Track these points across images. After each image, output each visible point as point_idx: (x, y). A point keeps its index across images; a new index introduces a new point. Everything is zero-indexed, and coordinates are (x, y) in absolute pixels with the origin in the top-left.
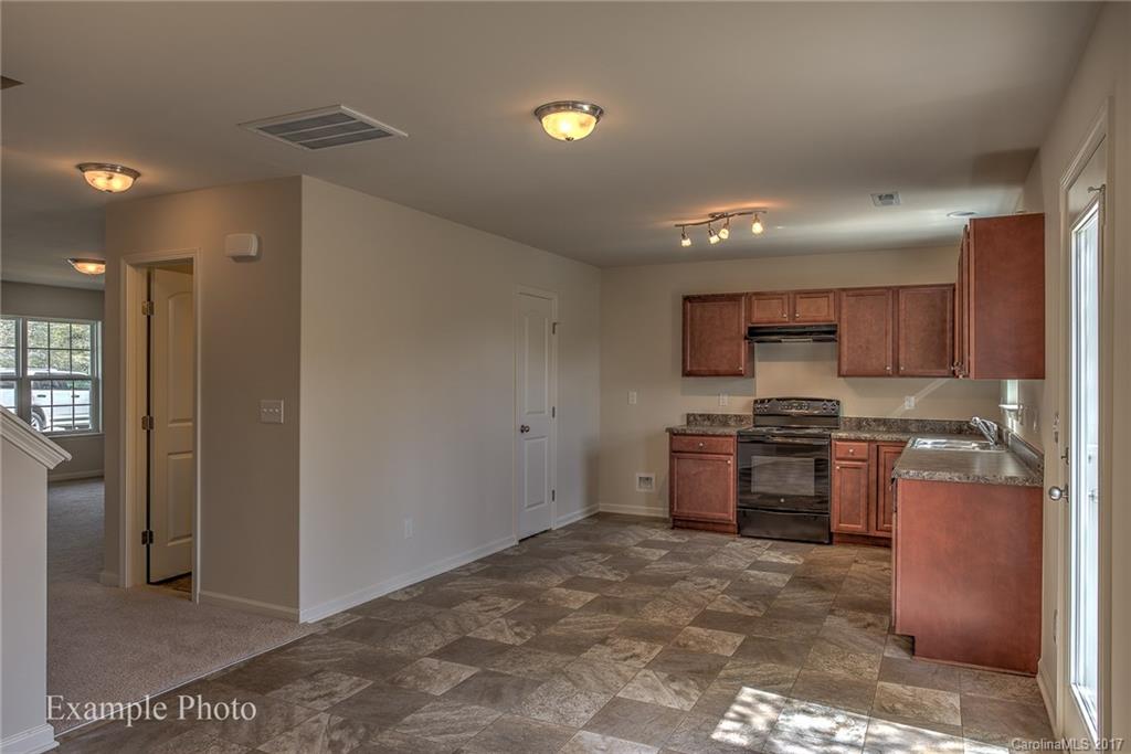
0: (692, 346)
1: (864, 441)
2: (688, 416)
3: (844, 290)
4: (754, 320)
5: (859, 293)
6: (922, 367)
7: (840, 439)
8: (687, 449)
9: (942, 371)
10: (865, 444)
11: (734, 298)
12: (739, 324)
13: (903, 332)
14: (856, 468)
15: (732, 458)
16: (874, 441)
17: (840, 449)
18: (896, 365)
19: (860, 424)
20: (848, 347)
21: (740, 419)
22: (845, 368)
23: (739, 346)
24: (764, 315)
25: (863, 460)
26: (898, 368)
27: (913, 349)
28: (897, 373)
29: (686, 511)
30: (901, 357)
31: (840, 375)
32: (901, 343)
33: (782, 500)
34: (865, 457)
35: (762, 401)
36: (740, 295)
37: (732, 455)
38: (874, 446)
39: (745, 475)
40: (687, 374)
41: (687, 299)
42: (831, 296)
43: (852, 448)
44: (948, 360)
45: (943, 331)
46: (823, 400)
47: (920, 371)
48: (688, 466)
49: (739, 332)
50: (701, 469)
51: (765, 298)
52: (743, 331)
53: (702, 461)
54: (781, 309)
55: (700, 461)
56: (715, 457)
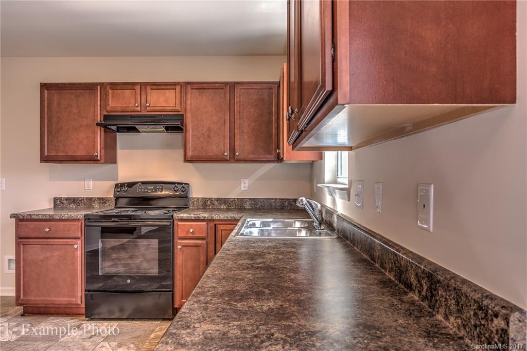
0: (49, 132)
1: (204, 220)
2: (55, 200)
3: (189, 83)
4: (109, 108)
5: (201, 87)
6: (253, 153)
7: (182, 220)
8: (33, 235)
9: (268, 156)
10: (204, 223)
11: (90, 87)
12: (95, 112)
13: (238, 122)
14: (196, 246)
15: (79, 242)
16: (212, 220)
17: (182, 229)
18: (232, 150)
19: (206, 204)
20: (193, 135)
21: (103, 201)
22: (190, 153)
23: (95, 133)
24: (118, 103)
25: (203, 239)
26: (234, 154)
27: (246, 137)
28: (233, 158)
29: (33, 298)
30: (237, 143)
31: (186, 160)
32: (236, 131)
33: (129, 281)
34: (204, 235)
35: (122, 185)
36: (96, 85)
37: (79, 238)
38: (212, 224)
39: (92, 257)
40: (45, 159)
41: (44, 87)
42: (178, 88)
43: (192, 227)
44: (274, 146)
45: (270, 122)
46: (174, 183)
47: (251, 156)
48: (35, 252)
49: (94, 120)
50: (48, 254)
51: (118, 88)
52: (99, 119)
53: (49, 246)
54: (134, 99)
55: (47, 246)
56: (62, 242)
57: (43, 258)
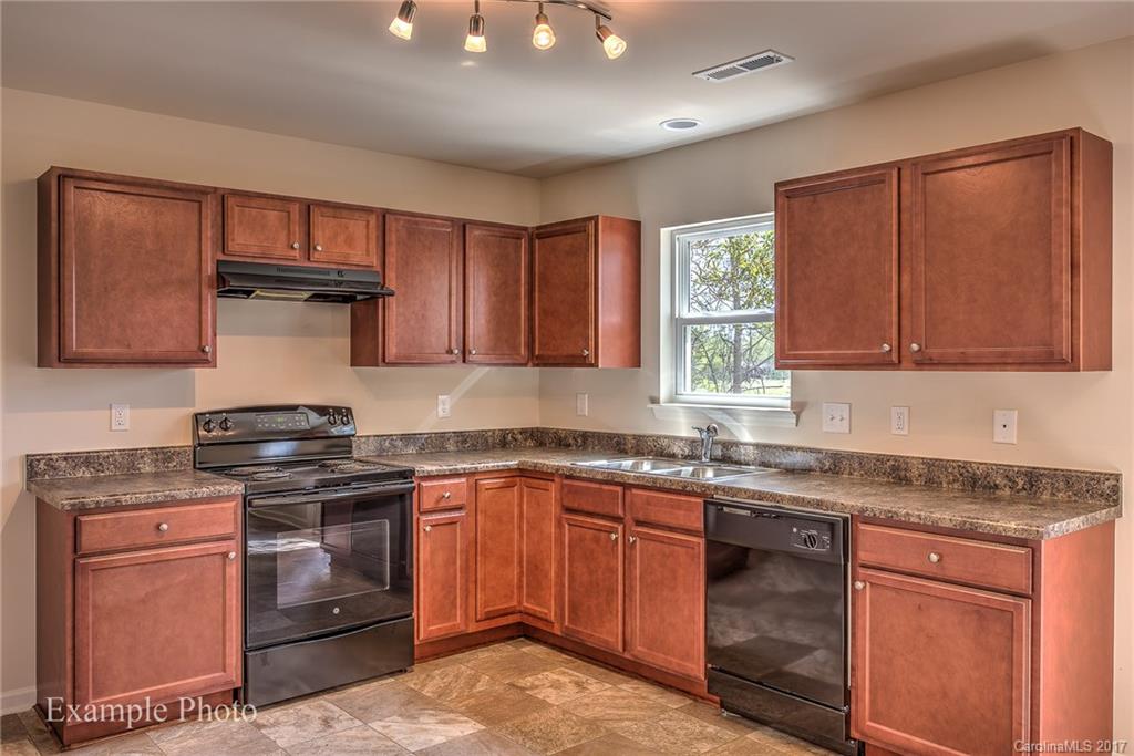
0: (84, 295)
1: (460, 476)
3: (388, 212)
4: (232, 247)
5: (413, 221)
6: (494, 351)
7: (429, 477)
8: (122, 544)
9: (516, 356)
12: (200, 251)
13: (470, 294)
14: (451, 523)
16: (475, 472)
17: (427, 495)
19: (382, 447)
21: (163, 455)
22: (393, 350)
25: (460, 508)
31: (386, 363)
34: (463, 502)
36: (202, 191)
38: (471, 482)
43: (447, 490)
44: (523, 339)
48: (126, 583)
50: (159, 584)
51: (254, 205)
52: (209, 269)
53: (162, 564)
54: (285, 232)
55: (156, 565)
56: (195, 550)
57: (146, 595)
